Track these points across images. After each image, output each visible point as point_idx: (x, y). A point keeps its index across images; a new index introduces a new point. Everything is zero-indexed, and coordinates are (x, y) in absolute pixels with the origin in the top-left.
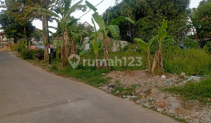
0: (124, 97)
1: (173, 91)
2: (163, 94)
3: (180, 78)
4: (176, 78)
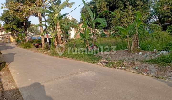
0: (116, 68)
1: (151, 61)
2: (144, 64)
3: (153, 53)
4: (150, 53)
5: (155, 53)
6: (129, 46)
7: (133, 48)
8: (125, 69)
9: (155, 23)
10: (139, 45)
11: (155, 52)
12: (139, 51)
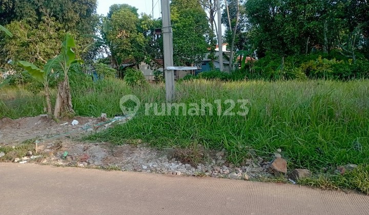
1: (95, 138)
2: (82, 145)
3: (100, 121)
4: (95, 121)
5: (104, 121)
6: (49, 107)
7: (59, 111)
8: (38, 161)
9: (104, 61)
10: (72, 106)
11: (104, 118)
12: (71, 119)
